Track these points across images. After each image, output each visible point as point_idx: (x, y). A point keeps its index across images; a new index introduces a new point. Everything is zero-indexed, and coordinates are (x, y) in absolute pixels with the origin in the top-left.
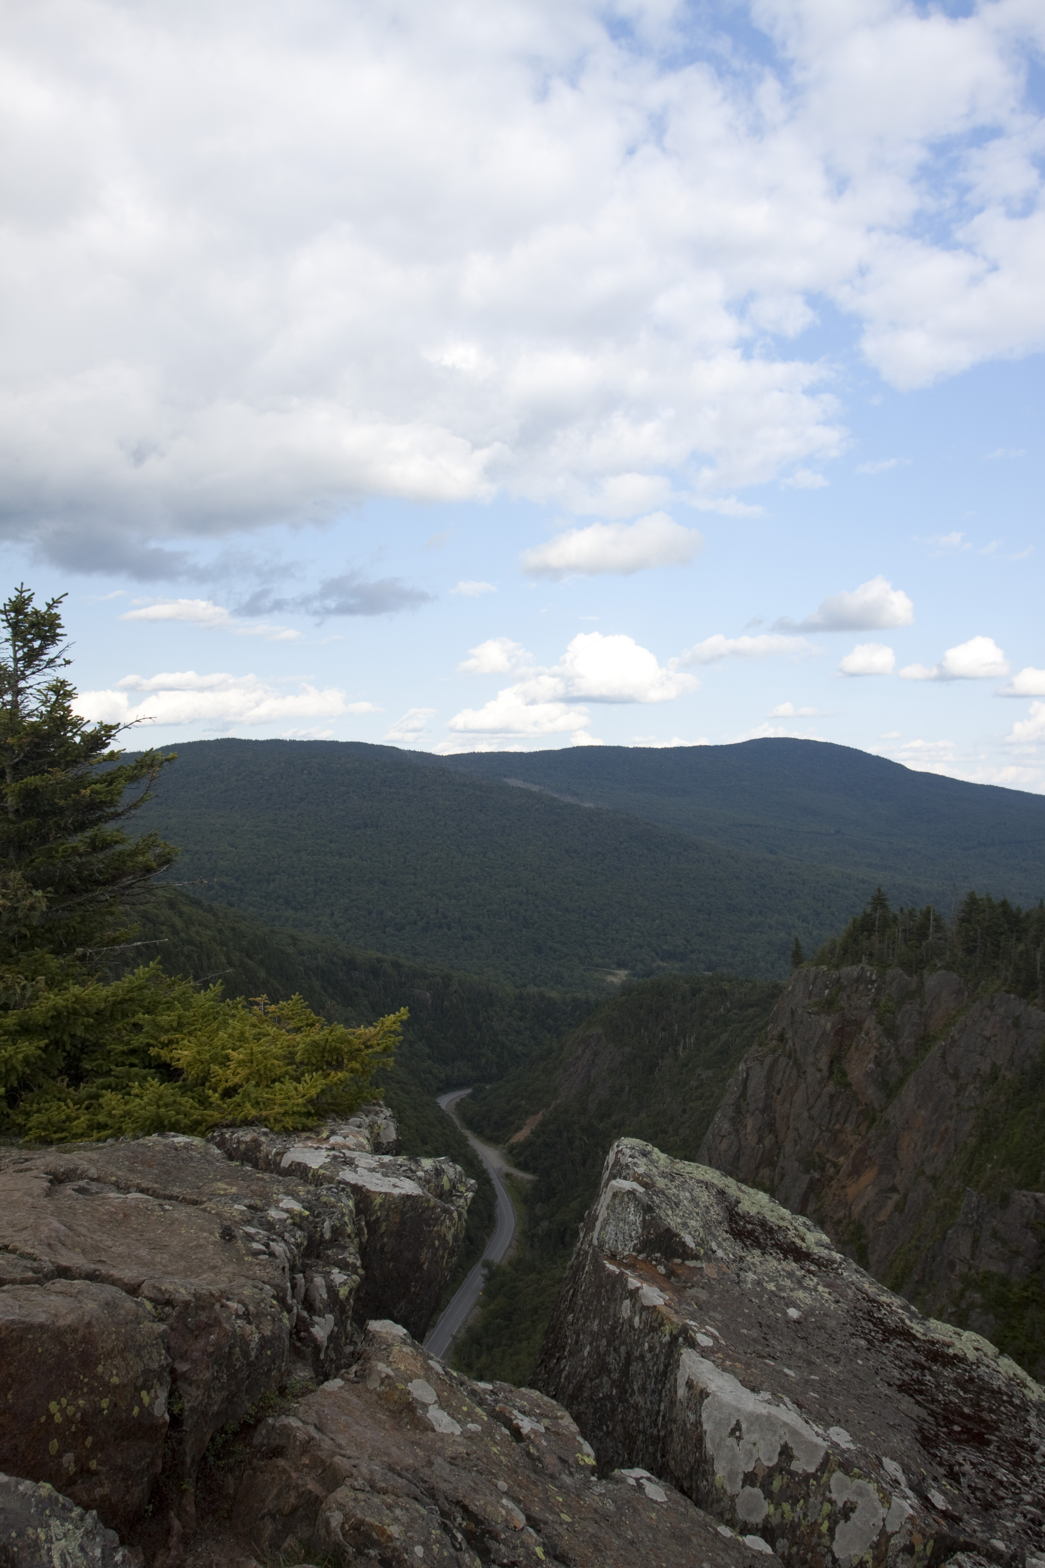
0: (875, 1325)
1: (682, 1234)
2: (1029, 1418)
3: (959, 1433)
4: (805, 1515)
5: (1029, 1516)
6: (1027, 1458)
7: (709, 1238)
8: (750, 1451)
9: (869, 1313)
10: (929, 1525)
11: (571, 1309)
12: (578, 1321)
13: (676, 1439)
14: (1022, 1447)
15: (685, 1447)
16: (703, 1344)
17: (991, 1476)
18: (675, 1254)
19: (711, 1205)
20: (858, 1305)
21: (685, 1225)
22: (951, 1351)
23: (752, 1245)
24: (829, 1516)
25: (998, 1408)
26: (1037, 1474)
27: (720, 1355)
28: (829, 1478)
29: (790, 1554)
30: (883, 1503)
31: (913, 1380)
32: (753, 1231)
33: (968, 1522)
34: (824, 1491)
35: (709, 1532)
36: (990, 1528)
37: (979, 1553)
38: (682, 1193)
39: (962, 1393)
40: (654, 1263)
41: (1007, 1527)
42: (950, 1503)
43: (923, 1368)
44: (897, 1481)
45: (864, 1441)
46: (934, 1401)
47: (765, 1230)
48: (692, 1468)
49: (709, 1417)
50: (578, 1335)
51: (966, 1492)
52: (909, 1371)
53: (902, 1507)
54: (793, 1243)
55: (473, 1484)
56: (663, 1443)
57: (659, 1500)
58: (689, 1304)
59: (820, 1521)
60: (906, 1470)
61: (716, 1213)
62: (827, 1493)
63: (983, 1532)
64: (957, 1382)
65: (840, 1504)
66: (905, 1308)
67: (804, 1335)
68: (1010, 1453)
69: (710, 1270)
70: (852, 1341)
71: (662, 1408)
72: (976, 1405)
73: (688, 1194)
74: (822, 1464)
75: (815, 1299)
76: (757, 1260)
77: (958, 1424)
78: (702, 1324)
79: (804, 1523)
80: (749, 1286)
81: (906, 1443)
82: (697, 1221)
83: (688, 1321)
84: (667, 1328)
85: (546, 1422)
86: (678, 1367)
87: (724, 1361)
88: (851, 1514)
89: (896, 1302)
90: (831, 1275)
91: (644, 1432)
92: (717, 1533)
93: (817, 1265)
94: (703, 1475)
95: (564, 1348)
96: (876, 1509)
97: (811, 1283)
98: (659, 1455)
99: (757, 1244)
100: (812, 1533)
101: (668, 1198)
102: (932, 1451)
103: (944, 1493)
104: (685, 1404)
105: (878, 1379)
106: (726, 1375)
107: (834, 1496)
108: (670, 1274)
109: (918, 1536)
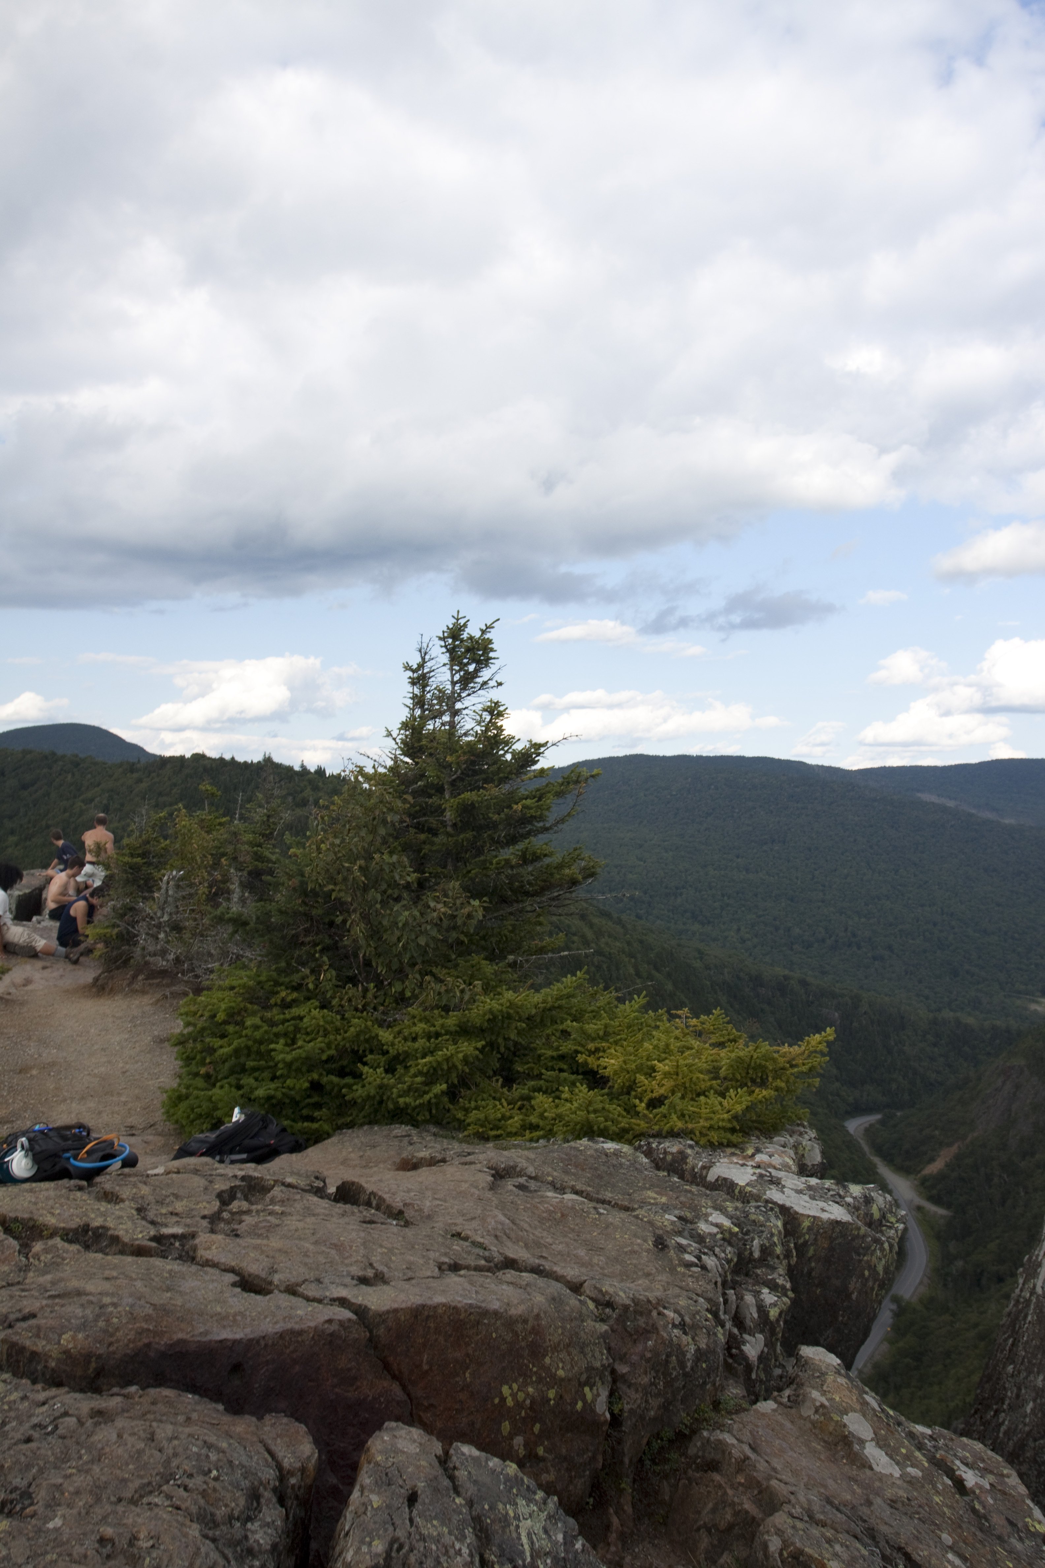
11: (1011, 1359)
12: (1019, 1373)
50: (1019, 1389)
55: (915, 1532)
85: (991, 1478)
95: (1002, 1401)
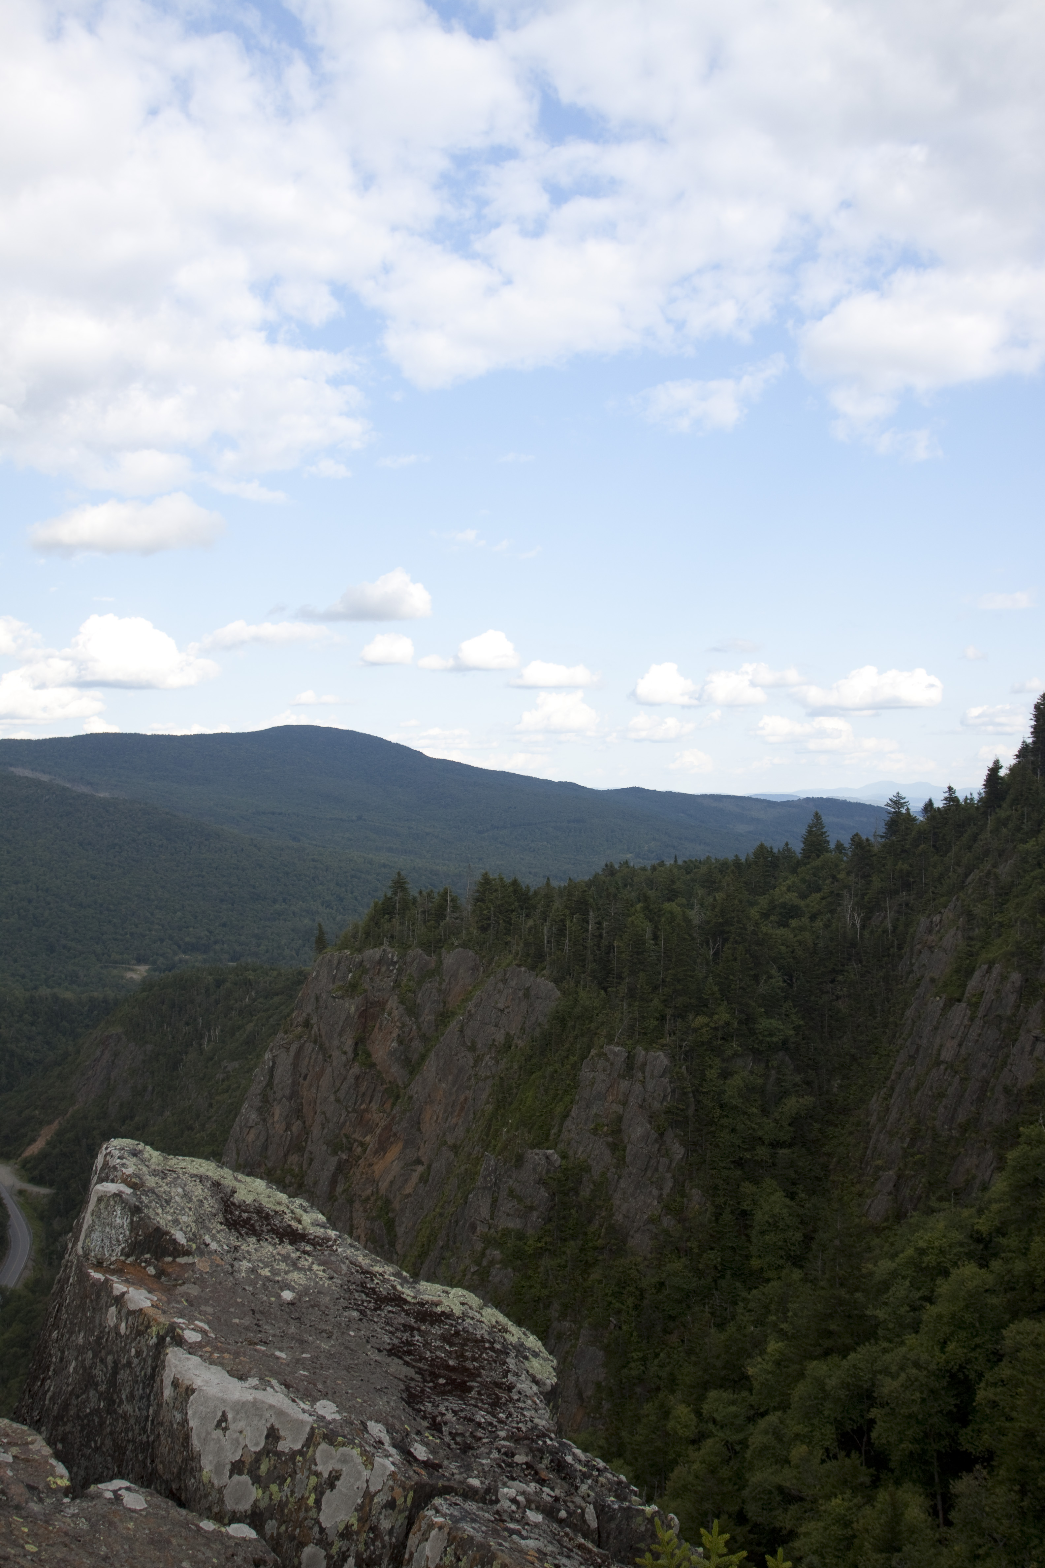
0: (367, 1295)
1: (172, 1232)
2: (507, 1360)
3: (444, 1385)
4: (292, 1492)
5: (503, 1450)
6: (504, 1396)
7: (202, 1232)
8: (237, 1440)
9: (363, 1285)
10: (409, 1478)
11: (55, 1326)
12: (62, 1336)
13: (164, 1442)
14: (501, 1388)
15: (172, 1449)
16: (190, 1341)
17: (471, 1420)
18: (165, 1253)
19: (205, 1198)
20: (351, 1279)
21: (176, 1222)
22: (439, 1309)
23: (247, 1234)
24: (315, 1489)
25: (480, 1356)
26: (512, 1410)
27: (208, 1349)
28: (314, 1452)
29: (279, 1534)
30: (366, 1466)
31: (403, 1342)
32: (249, 1219)
33: (447, 1467)
34: (310, 1465)
35: (190, 1530)
36: (467, 1468)
37: (456, 1494)
38: (174, 1190)
39: (447, 1348)
40: (143, 1264)
41: (482, 1465)
42: (431, 1452)
43: (412, 1329)
44: (381, 1443)
45: (349, 1410)
46: (422, 1359)
47: (261, 1217)
48: (180, 1468)
49: (195, 1413)
50: (63, 1352)
51: (447, 1439)
52: (399, 1334)
53: (383, 1465)
54: (290, 1226)
56: (153, 1448)
57: (138, 1508)
58: (179, 1302)
59: (307, 1495)
60: (390, 1430)
61: (211, 1205)
62: (313, 1466)
63: (461, 1473)
64: (444, 1338)
65: (326, 1475)
66: (397, 1275)
67: (297, 1315)
68: (489, 1396)
69: (202, 1264)
70: (345, 1314)
71: (151, 1412)
72: (461, 1356)
73: (180, 1190)
74: (307, 1439)
75: (310, 1279)
76: (251, 1248)
77: (443, 1377)
78: (192, 1319)
79: (292, 1500)
80: (243, 1274)
81: (392, 1404)
82: (189, 1216)
83: (176, 1320)
84: (154, 1330)
86: (164, 1368)
87: (211, 1353)
88: (337, 1483)
89: (388, 1270)
90: (326, 1253)
91: (133, 1441)
92: (199, 1529)
93: (312, 1244)
94: (191, 1473)
95: (48, 1367)
96: (360, 1473)
97: (306, 1263)
98: (149, 1461)
99: (253, 1232)
100: (300, 1508)
101: (157, 1196)
102: (417, 1407)
103: (426, 1444)
104: (171, 1405)
105: (369, 1347)
106: (213, 1367)
107: (319, 1468)
108: (161, 1273)
109: (398, 1491)
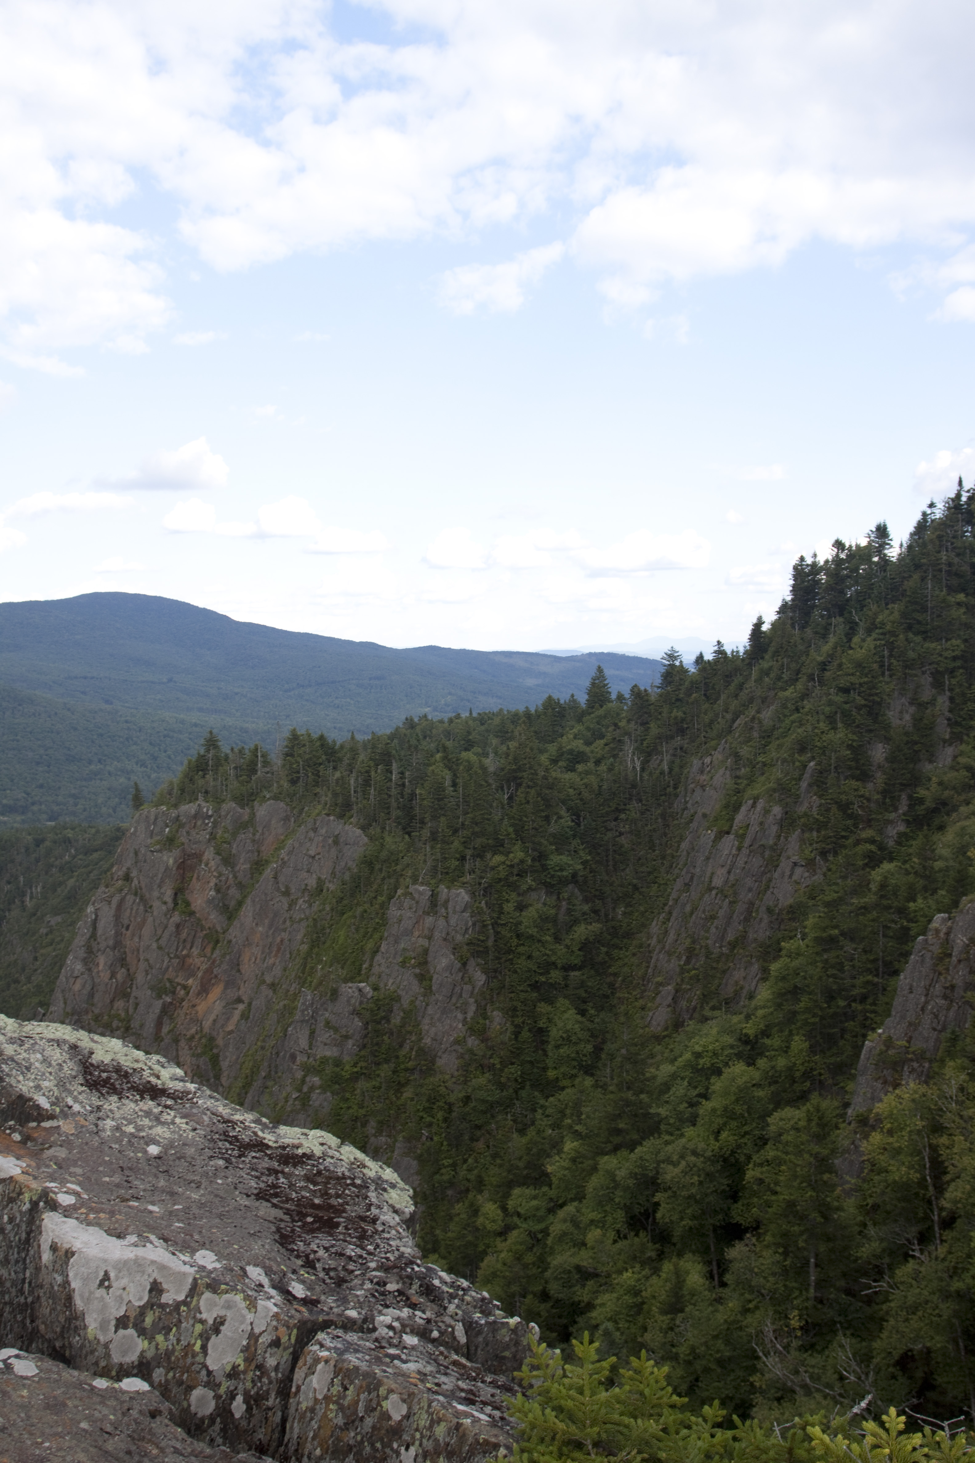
0: (231, 1143)
1: (36, 1097)
2: (369, 1194)
3: (312, 1223)
4: (179, 1341)
5: (375, 1280)
6: (370, 1229)
7: (64, 1095)
8: (121, 1297)
9: (225, 1133)
10: (291, 1317)
13: (44, 1303)
14: (365, 1221)
15: (54, 1309)
16: (64, 1204)
17: (342, 1255)
18: (29, 1118)
19: (64, 1062)
20: (214, 1129)
21: (38, 1087)
22: (300, 1151)
23: (108, 1093)
24: (201, 1335)
25: (343, 1192)
26: (379, 1241)
27: (83, 1210)
28: (198, 1301)
29: (167, 1380)
30: (249, 1309)
31: (268, 1186)
32: (109, 1078)
33: (325, 1302)
34: (195, 1313)
35: (84, 1390)
36: (344, 1301)
37: (336, 1327)
38: (32, 1056)
39: (311, 1187)
40: (8, 1131)
41: (357, 1296)
42: (308, 1289)
43: (276, 1172)
44: (261, 1285)
45: (228, 1257)
46: (288, 1200)
47: (120, 1076)
48: (64, 1327)
49: (76, 1275)
51: (322, 1275)
52: (264, 1178)
53: (266, 1308)
54: (149, 1082)
56: (32, 1309)
57: (30, 1374)
58: (48, 1166)
59: (193, 1342)
60: (268, 1271)
61: (70, 1068)
62: (198, 1315)
63: (338, 1306)
64: (308, 1178)
65: (211, 1322)
66: (257, 1121)
67: (165, 1168)
68: (355, 1230)
69: (66, 1126)
70: (211, 1163)
71: (28, 1274)
72: (325, 1194)
73: (39, 1056)
74: (191, 1290)
75: (174, 1132)
76: (114, 1106)
77: (310, 1215)
78: (63, 1182)
79: (178, 1348)
80: (109, 1133)
81: (267, 1247)
82: (50, 1081)
83: (48, 1184)
84: (26, 1197)
86: (41, 1233)
87: (87, 1214)
88: (222, 1328)
89: (248, 1117)
90: (187, 1106)
91: (11, 1303)
92: (93, 1388)
93: (173, 1098)
94: (75, 1332)
96: (244, 1317)
97: (169, 1117)
98: (28, 1321)
99: (114, 1090)
100: (186, 1354)
101: (17, 1063)
102: (290, 1247)
103: (303, 1282)
104: (51, 1268)
105: (237, 1193)
106: (91, 1228)
107: (204, 1316)
108: (27, 1138)
109: (283, 1330)
